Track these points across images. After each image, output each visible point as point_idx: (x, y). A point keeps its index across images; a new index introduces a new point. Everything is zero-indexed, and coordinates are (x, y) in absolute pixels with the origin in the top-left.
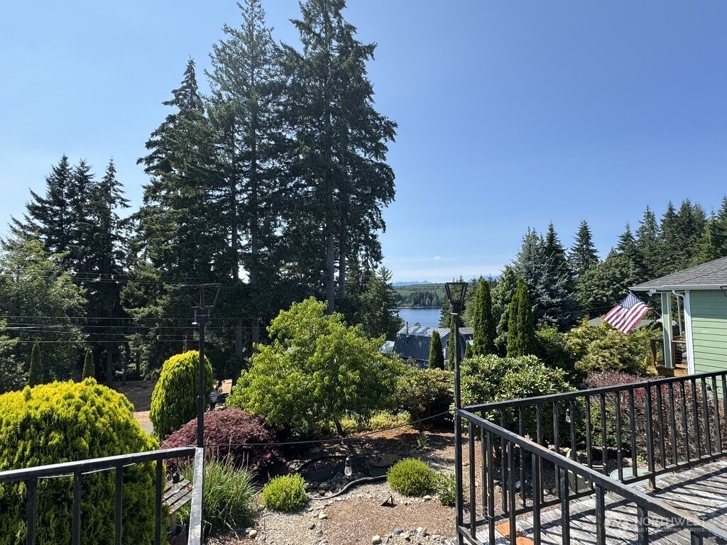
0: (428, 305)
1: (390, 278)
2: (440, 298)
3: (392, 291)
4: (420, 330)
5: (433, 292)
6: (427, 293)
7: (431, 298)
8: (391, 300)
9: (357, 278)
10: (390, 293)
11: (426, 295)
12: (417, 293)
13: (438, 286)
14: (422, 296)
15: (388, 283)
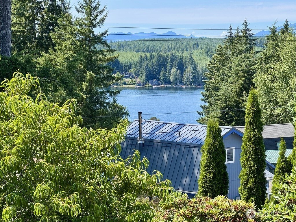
0: (176, 81)
1: (102, 20)
2: (199, 68)
3: (105, 49)
4: (166, 129)
5: (186, 54)
6: (174, 58)
7: (181, 67)
8: (103, 68)
9: (31, 21)
10: (101, 52)
11: (172, 60)
12: (152, 57)
13: (196, 42)
14: (162, 63)
15: (97, 31)
